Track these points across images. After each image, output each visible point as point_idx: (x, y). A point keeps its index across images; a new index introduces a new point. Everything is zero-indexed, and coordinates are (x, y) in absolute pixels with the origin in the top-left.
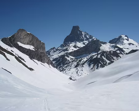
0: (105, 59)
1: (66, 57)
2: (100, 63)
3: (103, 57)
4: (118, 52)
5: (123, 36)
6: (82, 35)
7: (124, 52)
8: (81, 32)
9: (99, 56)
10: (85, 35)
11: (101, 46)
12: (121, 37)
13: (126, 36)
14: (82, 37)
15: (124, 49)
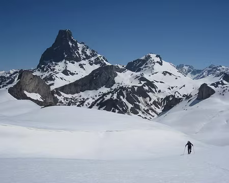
0: (124, 100)
1: (56, 95)
2: (118, 109)
3: (121, 97)
4: (146, 88)
5: (153, 56)
6: (77, 48)
7: (155, 89)
8: (75, 43)
9: (115, 97)
10: (84, 49)
11: (116, 75)
12: (149, 57)
13: (157, 56)
14: (78, 53)
15: (155, 84)
